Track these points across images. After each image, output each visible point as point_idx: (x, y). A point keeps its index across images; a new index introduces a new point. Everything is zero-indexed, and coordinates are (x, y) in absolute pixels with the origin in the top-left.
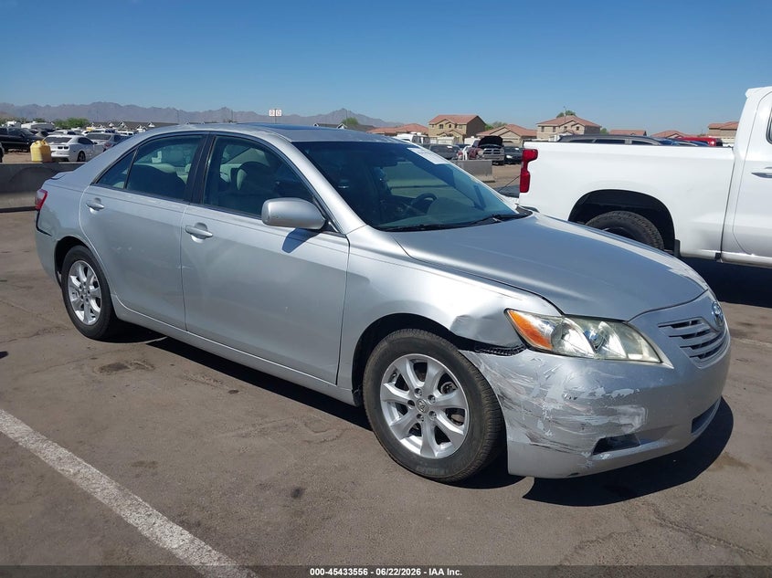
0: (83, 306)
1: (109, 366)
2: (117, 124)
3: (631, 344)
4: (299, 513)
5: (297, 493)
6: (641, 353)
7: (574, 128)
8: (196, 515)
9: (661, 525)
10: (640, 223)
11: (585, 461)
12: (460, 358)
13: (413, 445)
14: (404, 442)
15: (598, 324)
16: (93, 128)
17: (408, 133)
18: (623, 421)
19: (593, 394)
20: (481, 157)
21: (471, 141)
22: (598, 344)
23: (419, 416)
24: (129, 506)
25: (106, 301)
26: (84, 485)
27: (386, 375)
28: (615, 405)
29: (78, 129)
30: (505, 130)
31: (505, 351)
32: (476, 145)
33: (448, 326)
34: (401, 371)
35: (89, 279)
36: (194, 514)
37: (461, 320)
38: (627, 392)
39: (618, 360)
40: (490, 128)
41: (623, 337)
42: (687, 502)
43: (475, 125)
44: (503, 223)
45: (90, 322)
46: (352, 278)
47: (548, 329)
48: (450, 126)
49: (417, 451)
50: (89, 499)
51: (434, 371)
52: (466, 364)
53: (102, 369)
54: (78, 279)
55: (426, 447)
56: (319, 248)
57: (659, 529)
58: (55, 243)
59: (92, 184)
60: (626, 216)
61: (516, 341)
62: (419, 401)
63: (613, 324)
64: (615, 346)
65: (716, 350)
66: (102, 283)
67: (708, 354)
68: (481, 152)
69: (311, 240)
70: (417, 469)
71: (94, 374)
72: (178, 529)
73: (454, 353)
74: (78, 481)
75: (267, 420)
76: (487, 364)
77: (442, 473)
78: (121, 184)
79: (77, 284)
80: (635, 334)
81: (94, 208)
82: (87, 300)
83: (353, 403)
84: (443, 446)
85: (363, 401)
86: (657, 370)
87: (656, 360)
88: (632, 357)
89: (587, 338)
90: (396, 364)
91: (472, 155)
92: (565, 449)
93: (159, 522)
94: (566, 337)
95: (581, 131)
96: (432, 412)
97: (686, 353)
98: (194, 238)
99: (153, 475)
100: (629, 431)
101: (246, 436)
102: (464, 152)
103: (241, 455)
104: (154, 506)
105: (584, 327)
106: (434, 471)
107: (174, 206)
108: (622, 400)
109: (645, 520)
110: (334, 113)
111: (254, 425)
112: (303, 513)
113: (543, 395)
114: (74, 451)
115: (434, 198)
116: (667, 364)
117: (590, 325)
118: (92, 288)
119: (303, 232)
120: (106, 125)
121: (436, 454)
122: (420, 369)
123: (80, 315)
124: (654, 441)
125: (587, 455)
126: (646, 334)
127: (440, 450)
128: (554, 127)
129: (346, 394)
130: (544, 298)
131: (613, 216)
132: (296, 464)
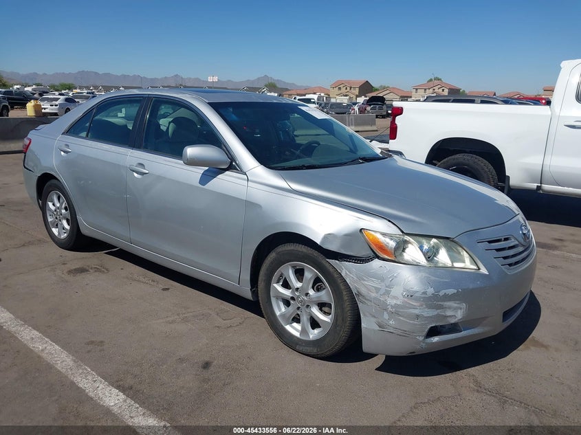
0: (57, 225)
1: (75, 270)
2: (96, 87)
3: (456, 255)
4: (206, 381)
5: (206, 365)
6: (464, 262)
7: (441, 90)
8: (130, 381)
9: (478, 391)
10: (479, 163)
11: (420, 343)
12: (327, 265)
13: (294, 329)
14: (288, 328)
15: (431, 240)
16: (78, 91)
17: (315, 93)
18: (449, 313)
19: (425, 293)
20: (368, 112)
21: (361, 100)
22: (430, 255)
23: (298, 308)
24: (80, 374)
25: (73, 221)
26: (48, 358)
27: (275, 278)
28: (442, 301)
29: (67, 91)
30: (388, 92)
31: (361, 260)
32: (365, 103)
33: (318, 241)
34: (285, 275)
35: (61, 205)
36: (128, 381)
37: (327, 237)
38: (451, 291)
39: (445, 267)
40: (377, 90)
41: (449, 250)
42: (500, 374)
43: (366, 88)
44: (367, 164)
45: (62, 236)
46: (250, 205)
47: (392, 244)
48: (346, 88)
49: (297, 334)
50: (51, 368)
51: (308, 275)
52: (331, 270)
53: (70, 272)
54: (54, 205)
55: (304, 331)
56: (226, 182)
57: (476, 394)
58: (37, 178)
59: (63, 134)
60: (469, 158)
61: (368, 253)
62: (298, 297)
63: (441, 240)
64: (443, 257)
65: (523, 260)
66: (70, 207)
67: (517, 263)
68: (369, 108)
69: (220, 176)
70: (297, 348)
71: (63, 276)
72: (115, 391)
73: (324, 262)
74: (44, 355)
75: (189, 310)
76: (347, 270)
77: (314, 351)
78: (84, 134)
79: (53, 208)
80: (460, 249)
81: (64, 152)
82: (60, 220)
83: (251, 299)
84: (316, 331)
85: (258, 297)
86: (476, 275)
87: (475, 267)
88: (456, 265)
89: (422, 250)
90: (282, 269)
91: (362, 111)
92: (405, 334)
93: (101, 386)
94: (407, 250)
95: (446, 93)
96: (308, 306)
97: (499, 262)
98: (135, 175)
99: (101, 351)
100: (453, 321)
101: (173, 322)
102: (356, 108)
103: (167, 336)
104: (99, 374)
105: (419, 242)
106: (309, 350)
107: (121, 150)
108: (447, 298)
109: (466, 387)
110: (259, 78)
111: (178, 315)
112: (209, 380)
113: (387, 293)
114: (44, 333)
115: (319, 144)
116: (484, 271)
117: (424, 241)
118: (63, 211)
119: (214, 170)
120: (88, 88)
121: (311, 337)
122: (299, 273)
123: (55, 231)
124: (473, 328)
125: (421, 338)
126: (468, 248)
127: (314, 334)
128: (425, 89)
129: (246, 291)
130: (389, 221)
131: (459, 157)
132: (208, 344)
